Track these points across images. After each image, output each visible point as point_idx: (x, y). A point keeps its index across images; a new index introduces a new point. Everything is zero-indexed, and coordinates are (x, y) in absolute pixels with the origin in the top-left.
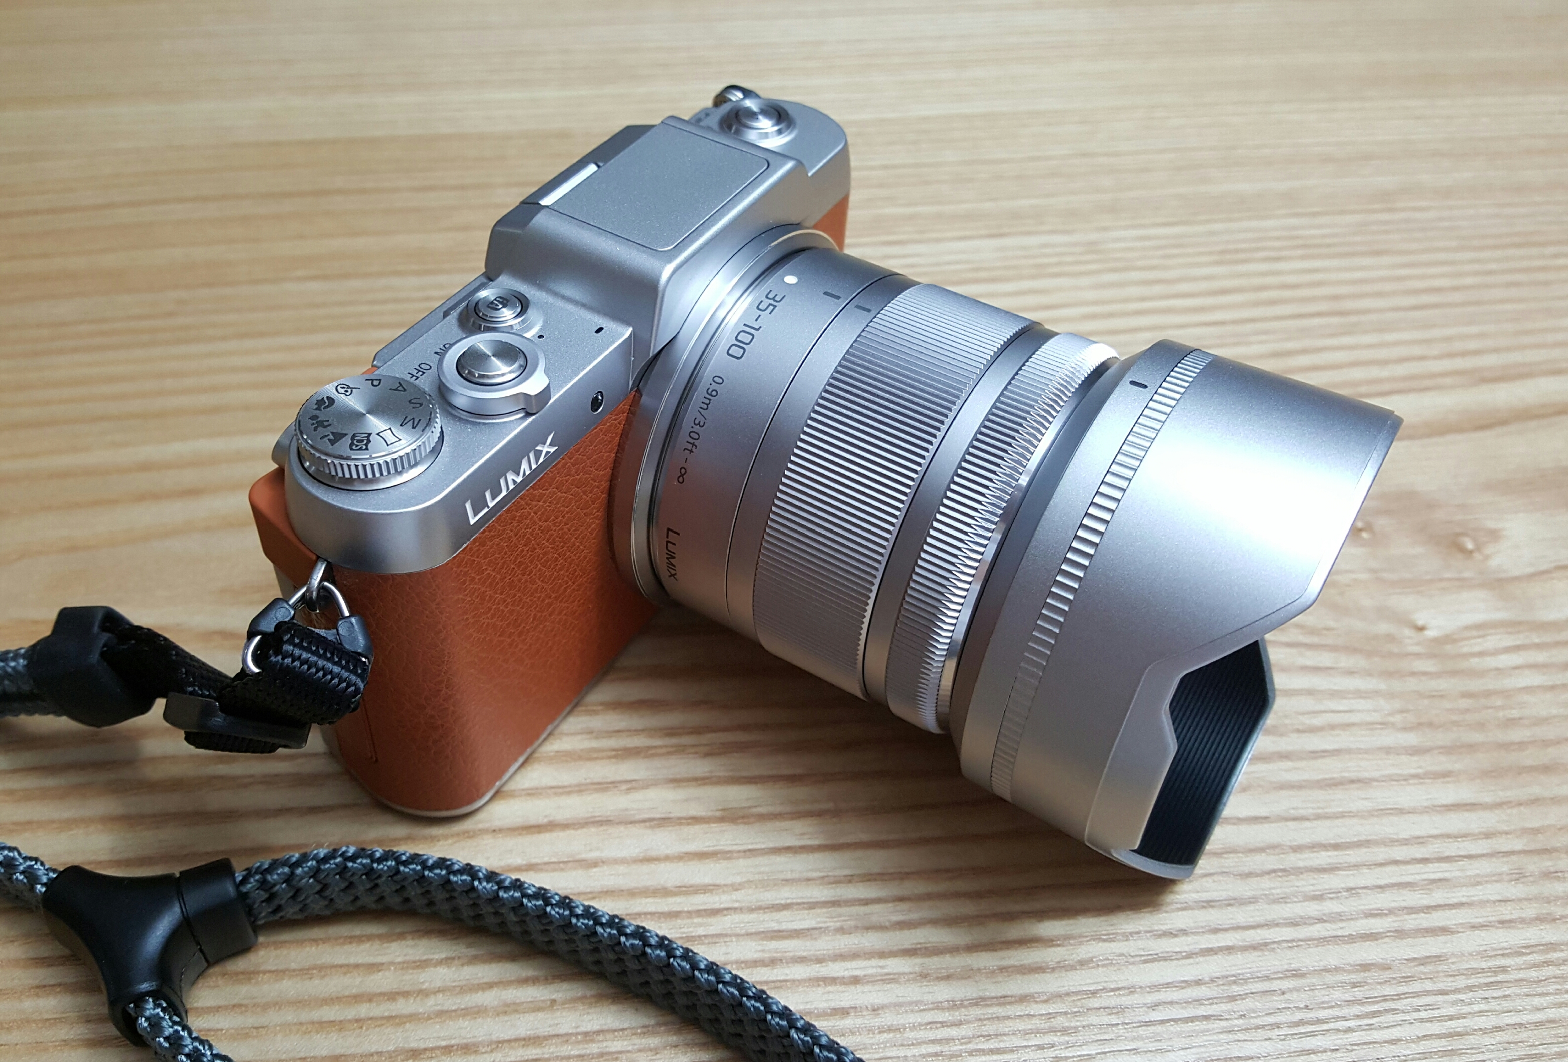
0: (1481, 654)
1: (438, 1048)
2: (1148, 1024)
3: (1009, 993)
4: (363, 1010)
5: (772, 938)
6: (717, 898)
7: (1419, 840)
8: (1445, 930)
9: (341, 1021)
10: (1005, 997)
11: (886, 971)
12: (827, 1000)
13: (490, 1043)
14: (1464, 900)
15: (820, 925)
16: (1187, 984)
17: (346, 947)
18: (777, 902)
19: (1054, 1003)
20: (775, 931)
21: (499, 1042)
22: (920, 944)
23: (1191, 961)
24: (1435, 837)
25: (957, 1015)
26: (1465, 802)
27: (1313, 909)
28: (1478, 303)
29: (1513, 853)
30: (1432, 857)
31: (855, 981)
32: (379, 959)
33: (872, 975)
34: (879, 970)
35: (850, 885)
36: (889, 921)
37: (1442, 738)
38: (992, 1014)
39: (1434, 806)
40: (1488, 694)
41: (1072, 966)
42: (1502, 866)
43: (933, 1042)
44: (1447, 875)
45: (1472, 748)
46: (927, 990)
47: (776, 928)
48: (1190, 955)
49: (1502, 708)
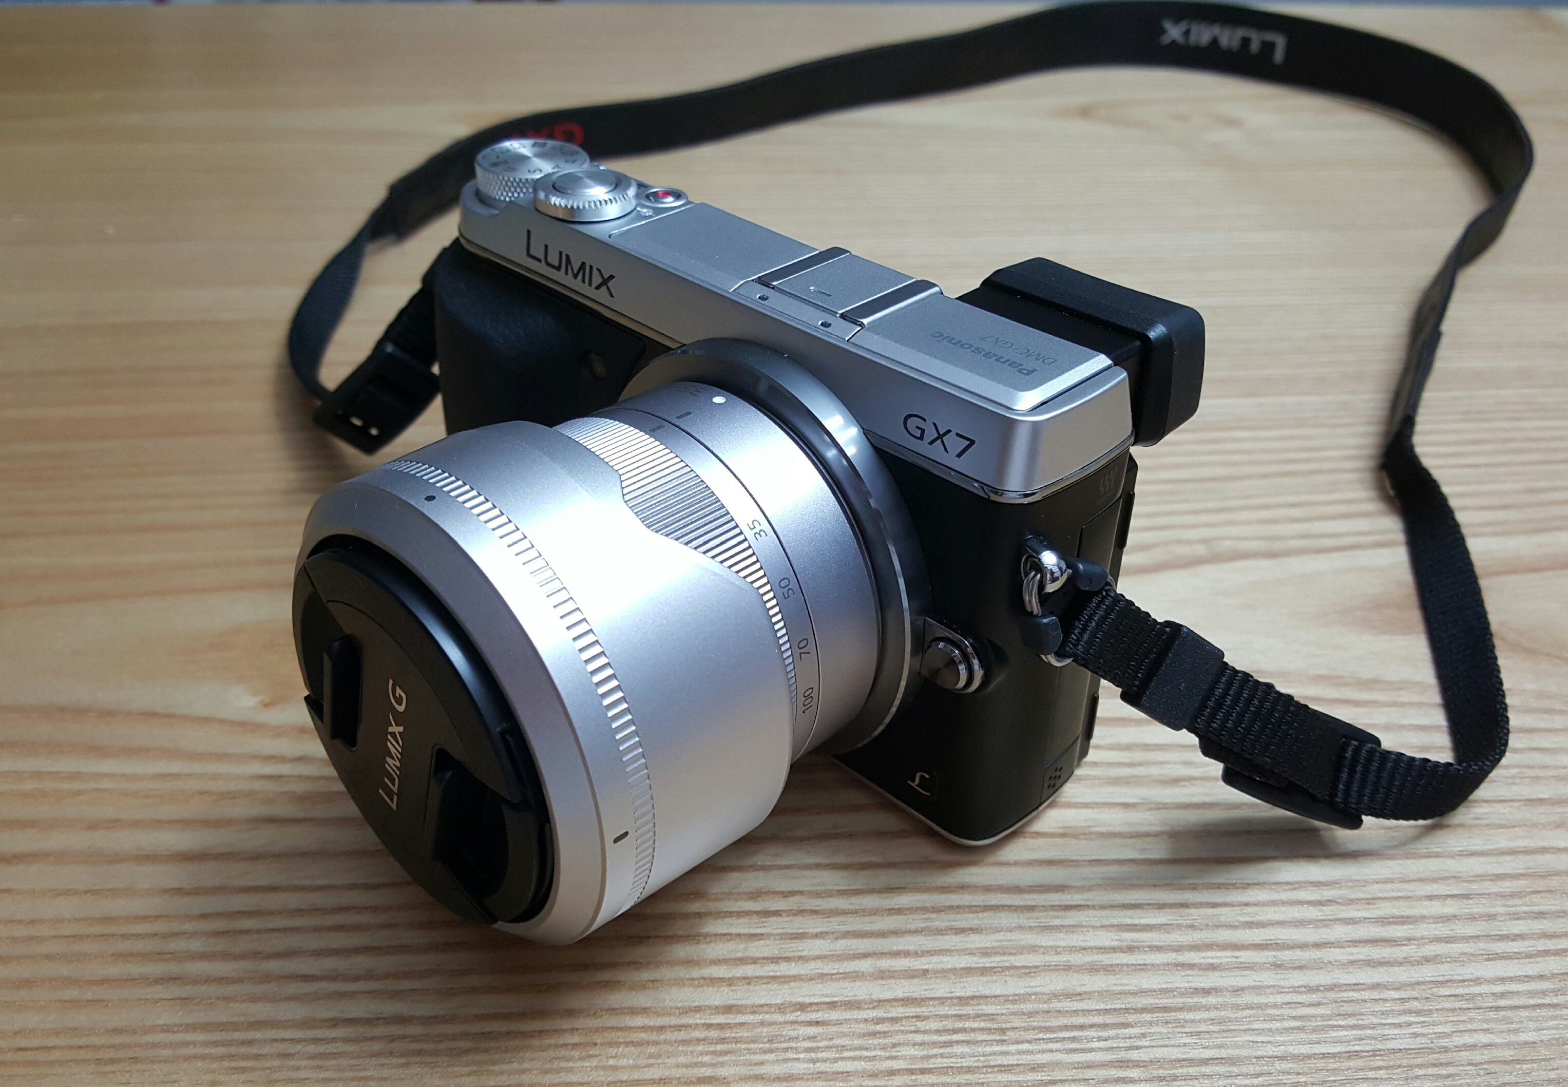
1: (824, 1003)
2: (1498, 1008)
3: (1361, 982)
4: (749, 970)
5: (1129, 931)
6: (1069, 897)
9: (730, 978)
10: (1357, 985)
11: (1240, 960)
12: (1188, 982)
13: (872, 1002)
15: (1172, 922)
16: (1529, 978)
17: (726, 920)
18: (1126, 902)
19: (1405, 991)
20: (1129, 925)
21: (880, 1001)
22: (1271, 940)
23: (1531, 960)
25: (1314, 998)
31: (1213, 967)
32: (758, 931)
33: (1227, 964)
34: (1234, 960)
35: (1195, 891)
36: (1238, 921)
38: (1347, 997)
41: (1418, 961)
43: (1294, 1018)
46: (1282, 976)
47: (1129, 923)
48: (1529, 956)
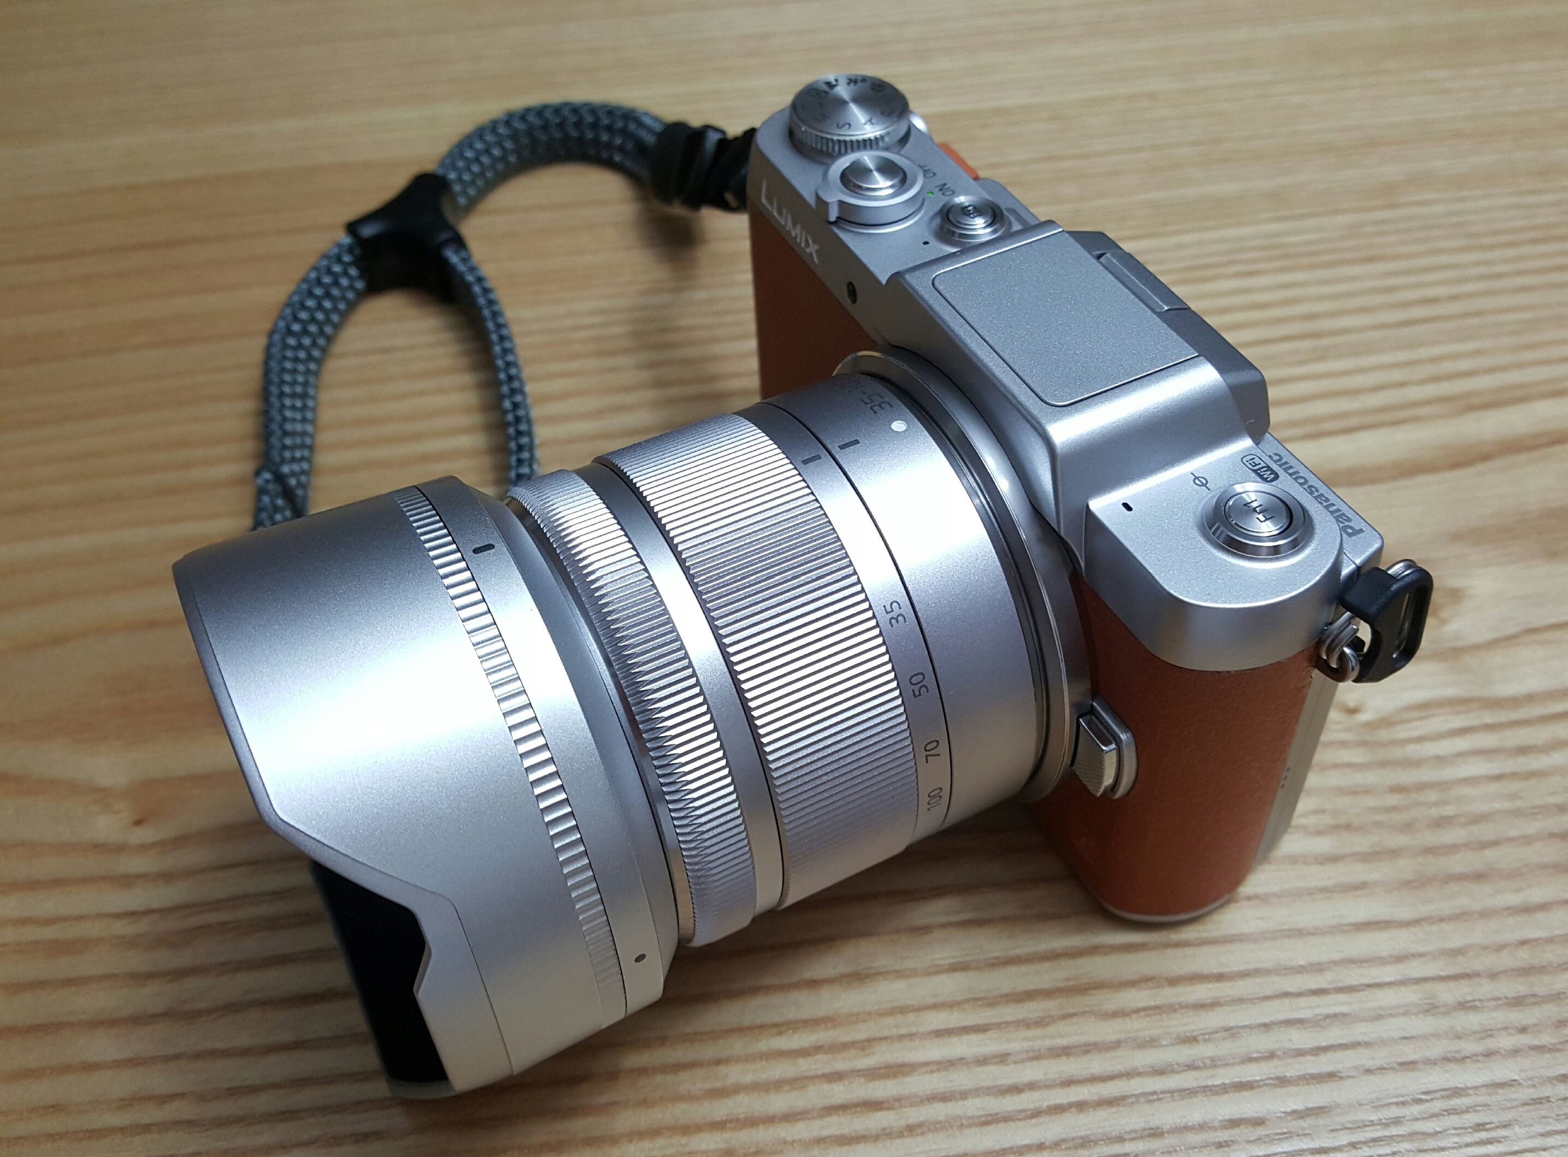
0: (1420, 739)
7: (1317, 968)
8: (1332, 1076)
14: (1360, 1038)
24: (1335, 963)
26: (1376, 919)
27: (1183, 1054)
28: (1478, 314)
29: (1425, 980)
30: (1331, 986)
37: (1360, 843)
39: (1341, 925)
40: (1422, 787)
42: (1410, 995)
44: (1344, 1009)
45: (1394, 853)
49: (1436, 804)
